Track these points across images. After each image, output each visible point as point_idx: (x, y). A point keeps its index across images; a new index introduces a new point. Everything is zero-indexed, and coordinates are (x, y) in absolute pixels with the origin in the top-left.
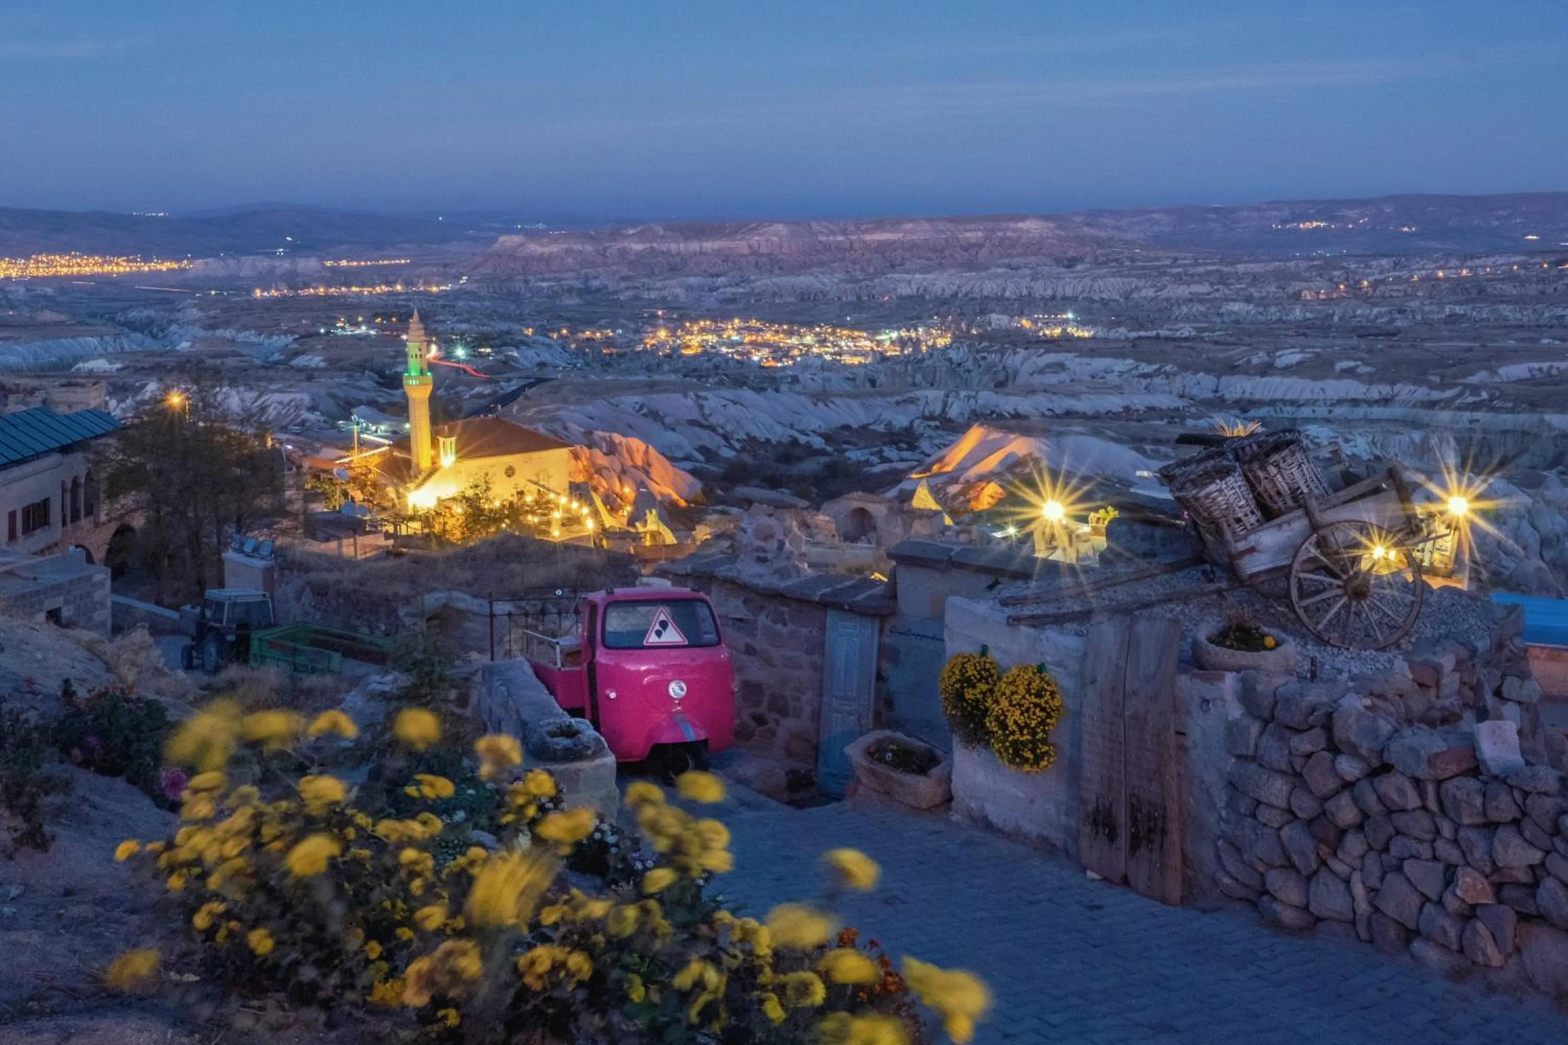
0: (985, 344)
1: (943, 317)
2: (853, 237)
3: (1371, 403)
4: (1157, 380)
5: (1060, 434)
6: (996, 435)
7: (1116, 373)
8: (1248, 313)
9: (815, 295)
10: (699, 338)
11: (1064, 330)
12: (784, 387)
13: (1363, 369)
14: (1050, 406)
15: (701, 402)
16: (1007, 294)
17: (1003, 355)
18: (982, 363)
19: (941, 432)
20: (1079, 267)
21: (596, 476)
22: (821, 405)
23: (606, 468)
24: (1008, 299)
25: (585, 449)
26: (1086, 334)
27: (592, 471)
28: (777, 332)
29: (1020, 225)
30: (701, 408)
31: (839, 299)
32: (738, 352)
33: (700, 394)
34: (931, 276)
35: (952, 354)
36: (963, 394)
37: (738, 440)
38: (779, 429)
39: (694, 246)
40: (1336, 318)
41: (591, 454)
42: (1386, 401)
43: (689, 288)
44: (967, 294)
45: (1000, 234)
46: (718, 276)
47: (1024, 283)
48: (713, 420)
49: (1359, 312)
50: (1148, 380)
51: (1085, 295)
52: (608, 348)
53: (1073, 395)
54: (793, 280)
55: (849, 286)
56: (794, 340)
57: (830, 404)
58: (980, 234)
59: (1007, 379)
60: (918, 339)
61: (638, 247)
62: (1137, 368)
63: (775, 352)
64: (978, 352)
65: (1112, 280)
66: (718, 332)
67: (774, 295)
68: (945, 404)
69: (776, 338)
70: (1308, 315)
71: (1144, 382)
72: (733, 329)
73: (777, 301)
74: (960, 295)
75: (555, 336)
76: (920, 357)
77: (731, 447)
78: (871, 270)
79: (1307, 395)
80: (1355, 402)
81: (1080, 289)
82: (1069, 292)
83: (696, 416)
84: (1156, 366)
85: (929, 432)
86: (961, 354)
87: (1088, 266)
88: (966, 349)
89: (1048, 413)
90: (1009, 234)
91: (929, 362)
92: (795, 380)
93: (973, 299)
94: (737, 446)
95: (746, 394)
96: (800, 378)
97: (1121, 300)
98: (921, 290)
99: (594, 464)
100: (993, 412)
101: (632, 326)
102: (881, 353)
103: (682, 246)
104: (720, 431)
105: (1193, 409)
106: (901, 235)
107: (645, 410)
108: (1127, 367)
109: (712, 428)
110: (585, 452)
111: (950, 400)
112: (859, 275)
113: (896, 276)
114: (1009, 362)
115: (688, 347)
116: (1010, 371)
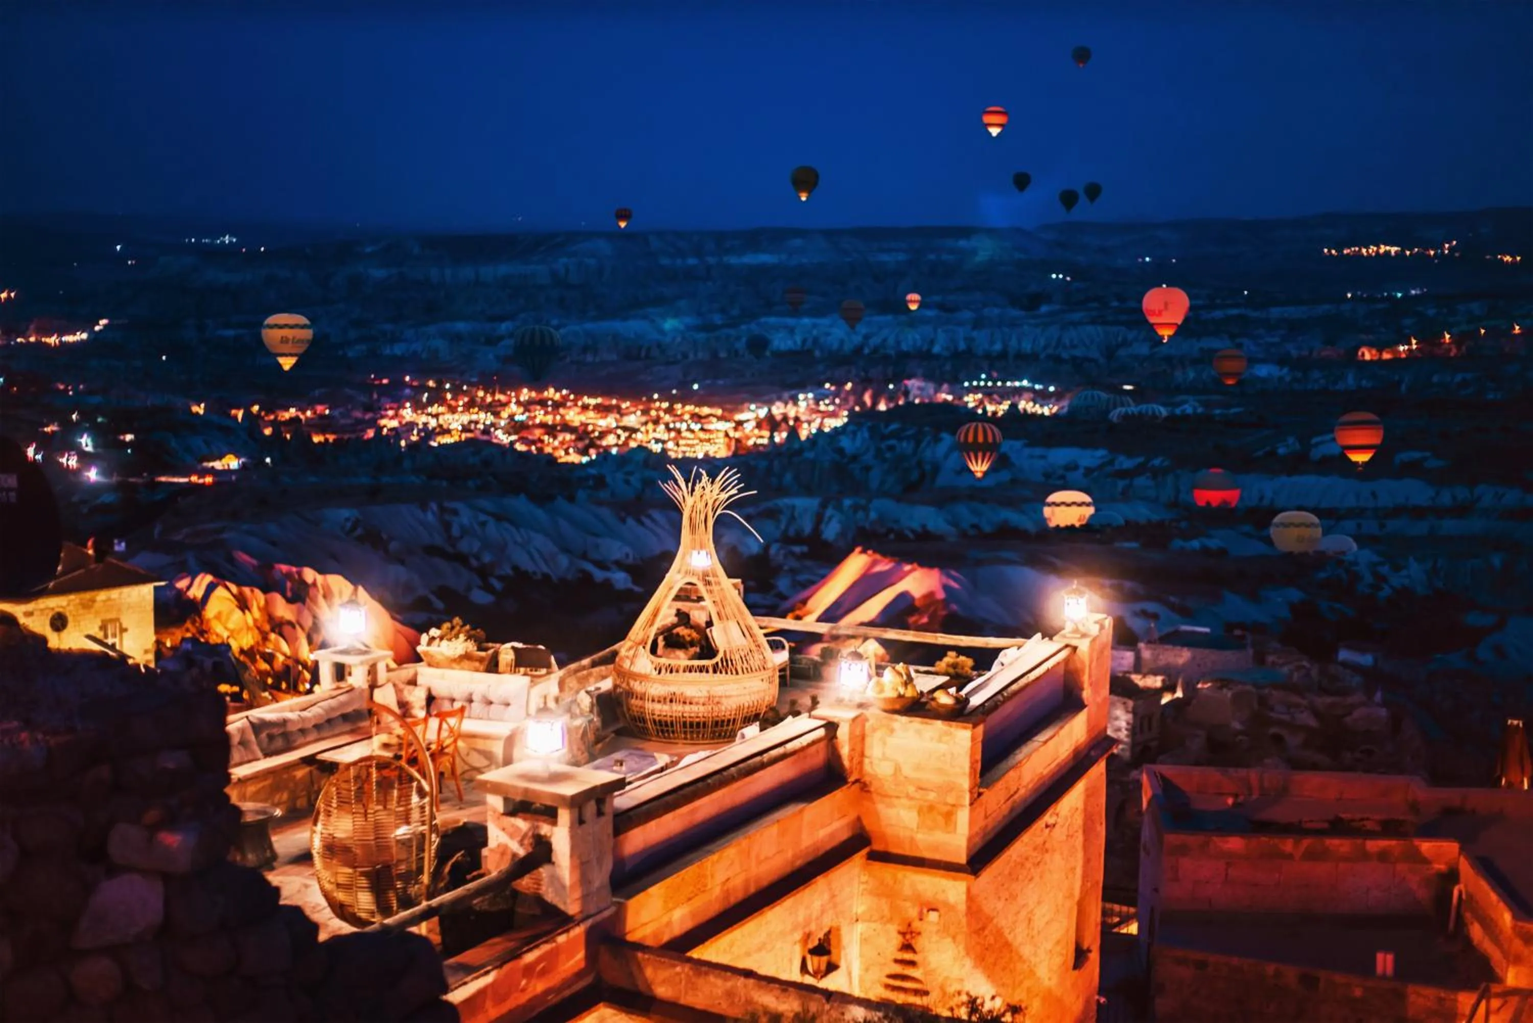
0: (894, 426)
1: (840, 384)
2: (711, 260)
3: (1440, 512)
4: (1141, 481)
5: (979, 563)
6: (884, 566)
7: (1082, 471)
8: (1281, 379)
9: (649, 350)
10: (465, 418)
11: (1014, 406)
12: (581, 495)
13: (1433, 463)
14: (975, 520)
15: (447, 517)
16: (936, 349)
17: (918, 443)
18: (888, 455)
19: (809, 563)
20: (1044, 309)
21: (273, 636)
22: (630, 521)
23: (290, 623)
24: (937, 357)
25: (258, 592)
26: (1046, 411)
27: (267, 627)
28: (585, 408)
29: (962, 243)
30: (447, 526)
31: (685, 356)
32: (523, 440)
33: (446, 504)
34: (824, 321)
35: (845, 442)
36: (847, 502)
37: (501, 578)
38: (564, 561)
39: (467, 272)
40: (1403, 388)
41: (267, 602)
42: (1461, 510)
43: (457, 338)
44: (875, 350)
45: (932, 257)
46: (502, 319)
47: (961, 332)
48: (464, 546)
49: (1435, 379)
50: (1127, 482)
51: (1050, 351)
52: (323, 432)
53: (1009, 503)
54: (617, 326)
55: (701, 336)
56: (610, 421)
57: (647, 521)
58: (902, 257)
59: (923, 476)
60: (797, 419)
61: (378, 273)
62: (1111, 462)
63: (579, 439)
64: (884, 438)
65: (1090, 329)
66: (494, 409)
67: (585, 350)
68: (819, 519)
69: (583, 418)
70: (1364, 383)
71: (1121, 484)
72: (518, 403)
73: (589, 358)
74: (866, 351)
75: (240, 414)
76: (796, 446)
77: (488, 588)
78: (735, 312)
79: (1351, 502)
80: (1418, 512)
81: (1042, 342)
82: (1027, 346)
83: (439, 540)
84: (1140, 460)
85: (793, 563)
86: (858, 443)
87: (1057, 307)
88: (866, 435)
89: (972, 532)
90: (945, 257)
91: (810, 455)
92: (600, 482)
93: (886, 357)
94: (497, 585)
95: (520, 504)
96: (608, 479)
97: (1102, 361)
98: (809, 344)
99: (270, 618)
100: (891, 530)
101: (363, 399)
102: (738, 441)
103: (448, 272)
104: (474, 563)
105: (1183, 524)
106: (784, 257)
107: (359, 531)
108: (1098, 462)
109: (461, 559)
110: (257, 598)
111: (829, 512)
112: (717, 319)
113: (772, 320)
114: (928, 454)
115: (448, 432)
116: (928, 467)
